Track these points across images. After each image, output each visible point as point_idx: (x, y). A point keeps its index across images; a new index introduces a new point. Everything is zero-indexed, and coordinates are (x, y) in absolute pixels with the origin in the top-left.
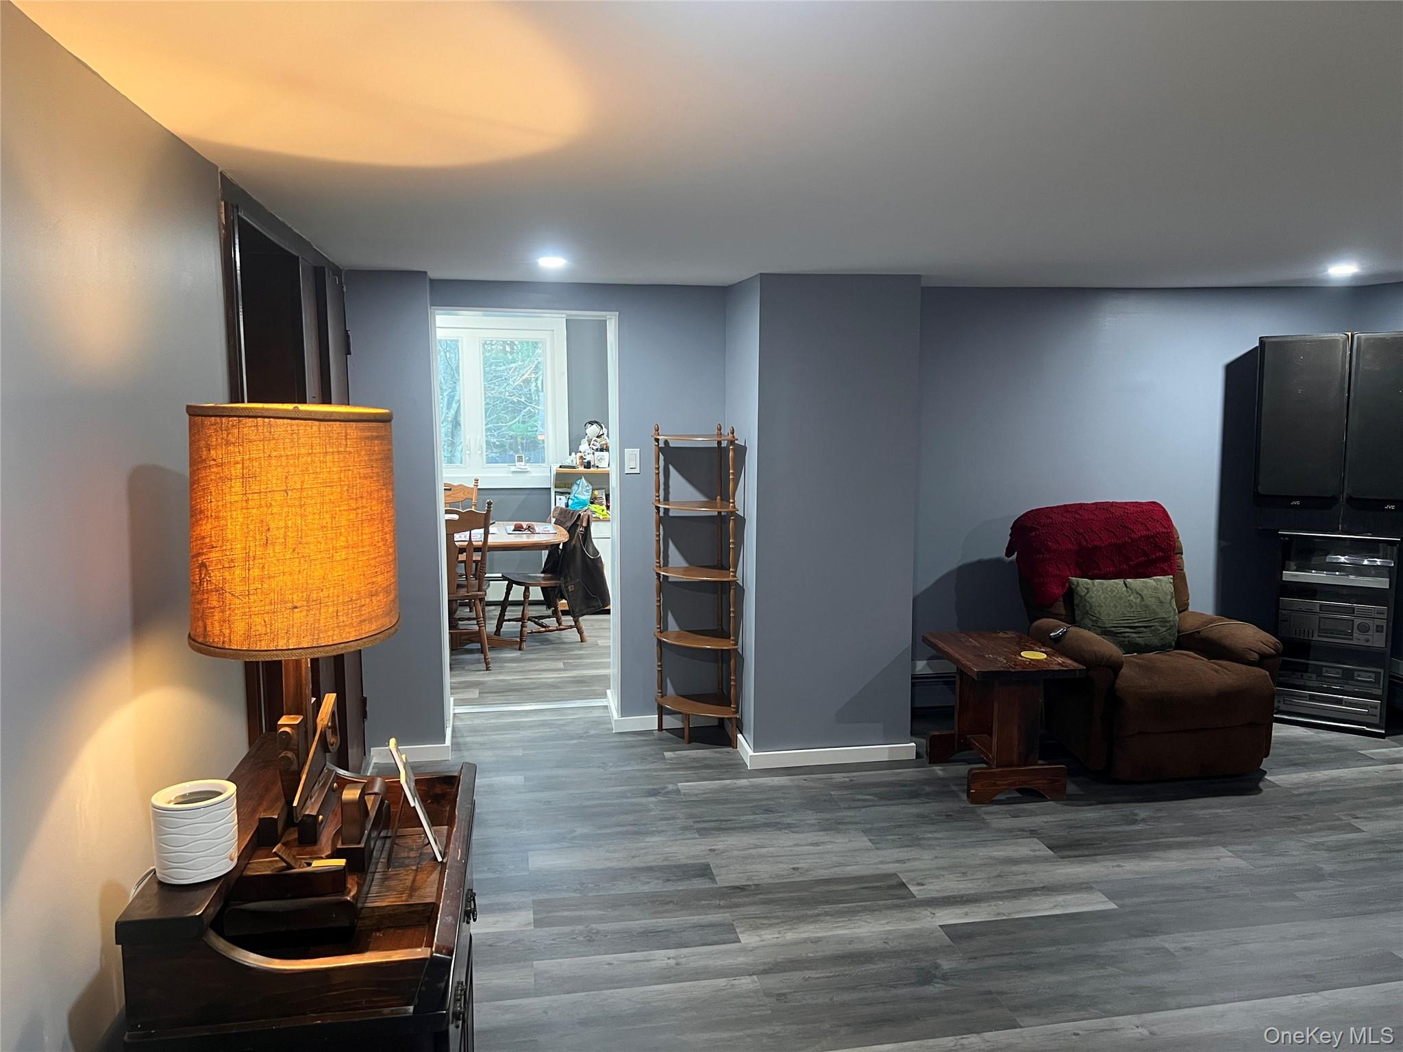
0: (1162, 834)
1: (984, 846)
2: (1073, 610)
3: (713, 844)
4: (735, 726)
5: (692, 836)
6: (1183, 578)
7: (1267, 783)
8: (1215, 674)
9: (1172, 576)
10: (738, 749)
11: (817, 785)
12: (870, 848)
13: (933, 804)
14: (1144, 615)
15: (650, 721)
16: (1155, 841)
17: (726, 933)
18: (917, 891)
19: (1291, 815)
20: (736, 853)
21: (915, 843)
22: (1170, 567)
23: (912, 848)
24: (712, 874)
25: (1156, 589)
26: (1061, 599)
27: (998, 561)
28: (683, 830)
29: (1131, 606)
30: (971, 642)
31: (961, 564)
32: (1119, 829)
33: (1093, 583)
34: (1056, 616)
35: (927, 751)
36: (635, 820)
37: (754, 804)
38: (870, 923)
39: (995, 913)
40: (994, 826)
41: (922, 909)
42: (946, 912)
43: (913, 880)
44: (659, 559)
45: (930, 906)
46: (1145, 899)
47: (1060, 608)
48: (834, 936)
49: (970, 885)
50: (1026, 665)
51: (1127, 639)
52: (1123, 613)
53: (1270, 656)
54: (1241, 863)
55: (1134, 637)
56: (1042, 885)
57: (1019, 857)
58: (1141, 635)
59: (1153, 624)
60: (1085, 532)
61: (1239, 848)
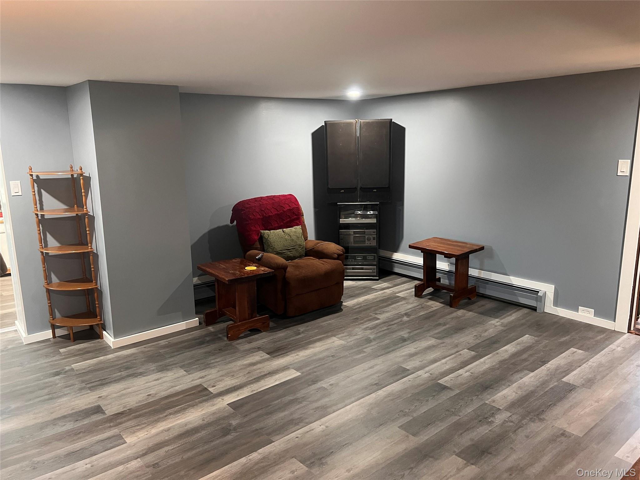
0: (311, 336)
1: (239, 360)
2: (263, 245)
3: (100, 393)
4: (101, 328)
5: (86, 392)
6: (305, 226)
7: (344, 306)
8: (322, 265)
9: (301, 226)
10: (104, 339)
11: (152, 349)
12: (185, 375)
13: (211, 345)
14: (292, 244)
15: (48, 334)
16: (309, 340)
17: (118, 440)
18: (213, 390)
19: (355, 318)
20: (115, 395)
21: (207, 366)
22: (300, 222)
23: (206, 369)
24: (103, 410)
25: (295, 232)
26: (258, 241)
27: (227, 226)
28: (80, 390)
29: (286, 240)
30: (221, 266)
31: (209, 229)
32: (294, 338)
33: (270, 232)
34: (256, 249)
35: (204, 321)
36: (48, 392)
37: (119, 367)
38: (193, 412)
39: (251, 391)
40: (242, 349)
41: (217, 398)
42: (229, 396)
43: (210, 385)
44: (42, 243)
45: (220, 396)
46: (311, 367)
47: (258, 245)
48: (176, 425)
49: (237, 381)
50: (249, 273)
51: (286, 255)
52: (284, 244)
53: (341, 255)
54: (342, 342)
55: (289, 254)
56: (268, 372)
57: (256, 361)
58: (291, 253)
59: (295, 247)
60: (265, 210)
61: (340, 336)
